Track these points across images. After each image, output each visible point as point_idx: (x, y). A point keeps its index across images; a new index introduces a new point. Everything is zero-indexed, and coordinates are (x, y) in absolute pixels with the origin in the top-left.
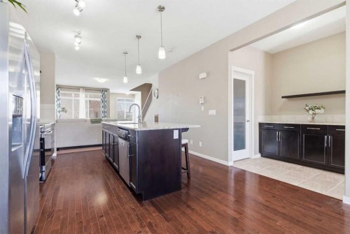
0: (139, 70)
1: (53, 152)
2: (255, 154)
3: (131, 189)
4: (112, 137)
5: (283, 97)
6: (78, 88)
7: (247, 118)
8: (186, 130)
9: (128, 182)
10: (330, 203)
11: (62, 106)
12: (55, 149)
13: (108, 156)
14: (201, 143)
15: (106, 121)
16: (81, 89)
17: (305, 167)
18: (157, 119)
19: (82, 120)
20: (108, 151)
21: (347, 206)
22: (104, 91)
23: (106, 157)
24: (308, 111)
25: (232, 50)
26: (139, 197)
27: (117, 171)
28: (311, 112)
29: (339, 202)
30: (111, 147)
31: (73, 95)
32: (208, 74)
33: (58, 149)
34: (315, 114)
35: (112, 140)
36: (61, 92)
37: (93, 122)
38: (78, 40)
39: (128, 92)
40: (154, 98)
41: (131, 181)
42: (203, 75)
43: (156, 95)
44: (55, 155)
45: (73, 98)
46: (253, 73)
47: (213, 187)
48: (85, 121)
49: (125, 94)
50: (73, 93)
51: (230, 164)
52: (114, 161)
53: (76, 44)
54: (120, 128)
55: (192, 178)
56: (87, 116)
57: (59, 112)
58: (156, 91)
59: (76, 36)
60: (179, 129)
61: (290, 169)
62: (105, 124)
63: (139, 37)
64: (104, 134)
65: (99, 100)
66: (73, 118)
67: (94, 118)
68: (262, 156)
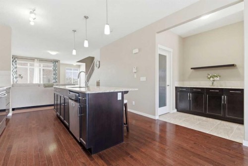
0: (86, 44)
1: (9, 112)
2: (173, 109)
3: (81, 144)
4: (62, 98)
5: (192, 69)
6: (33, 59)
7: (168, 84)
8: (127, 92)
9: (78, 138)
10: (234, 146)
11: (18, 73)
12: (11, 110)
13: (59, 114)
14: (134, 102)
15: (57, 85)
16: (36, 60)
17: (208, 119)
18: (98, 84)
19: (36, 84)
20: (59, 110)
21: (246, 148)
22: (56, 62)
23: (57, 115)
24: (209, 78)
25: (158, 33)
26: (88, 151)
27: (68, 128)
28: (212, 79)
29: (240, 144)
30: (62, 107)
31: (29, 65)
32: (140, 50)
33: (13, 109)
34: (214, 81)
35: (62, 101)
36: (18, 62)
37: (46, 86)
38: (33, 16)
39: (75, 64)
40: (96, 68)
41: (81, 137)
42: (136, 51)
43: (98, 66)
44: (10, 114)
45: (29, 67)
46: (171, 50)
47: (148, 138)
48: (39, 85)
49: (72, 65)
50: (29, 63)
51: (157, 118)
52: (64, 119)
53: (31, 19)
54: (70, 91)
55: (130, 131)
56: (40, 81)
57: (16, 78)
58: (98, 63)
59: (31, 13)
60: (122, 92)
61: (199, 120)
62: (57, 88)
63: (86, 17)
64: (56, 97)
65: (51, 69)
66: (29, 82)
67: (46, 82)
68: (177, 111)
